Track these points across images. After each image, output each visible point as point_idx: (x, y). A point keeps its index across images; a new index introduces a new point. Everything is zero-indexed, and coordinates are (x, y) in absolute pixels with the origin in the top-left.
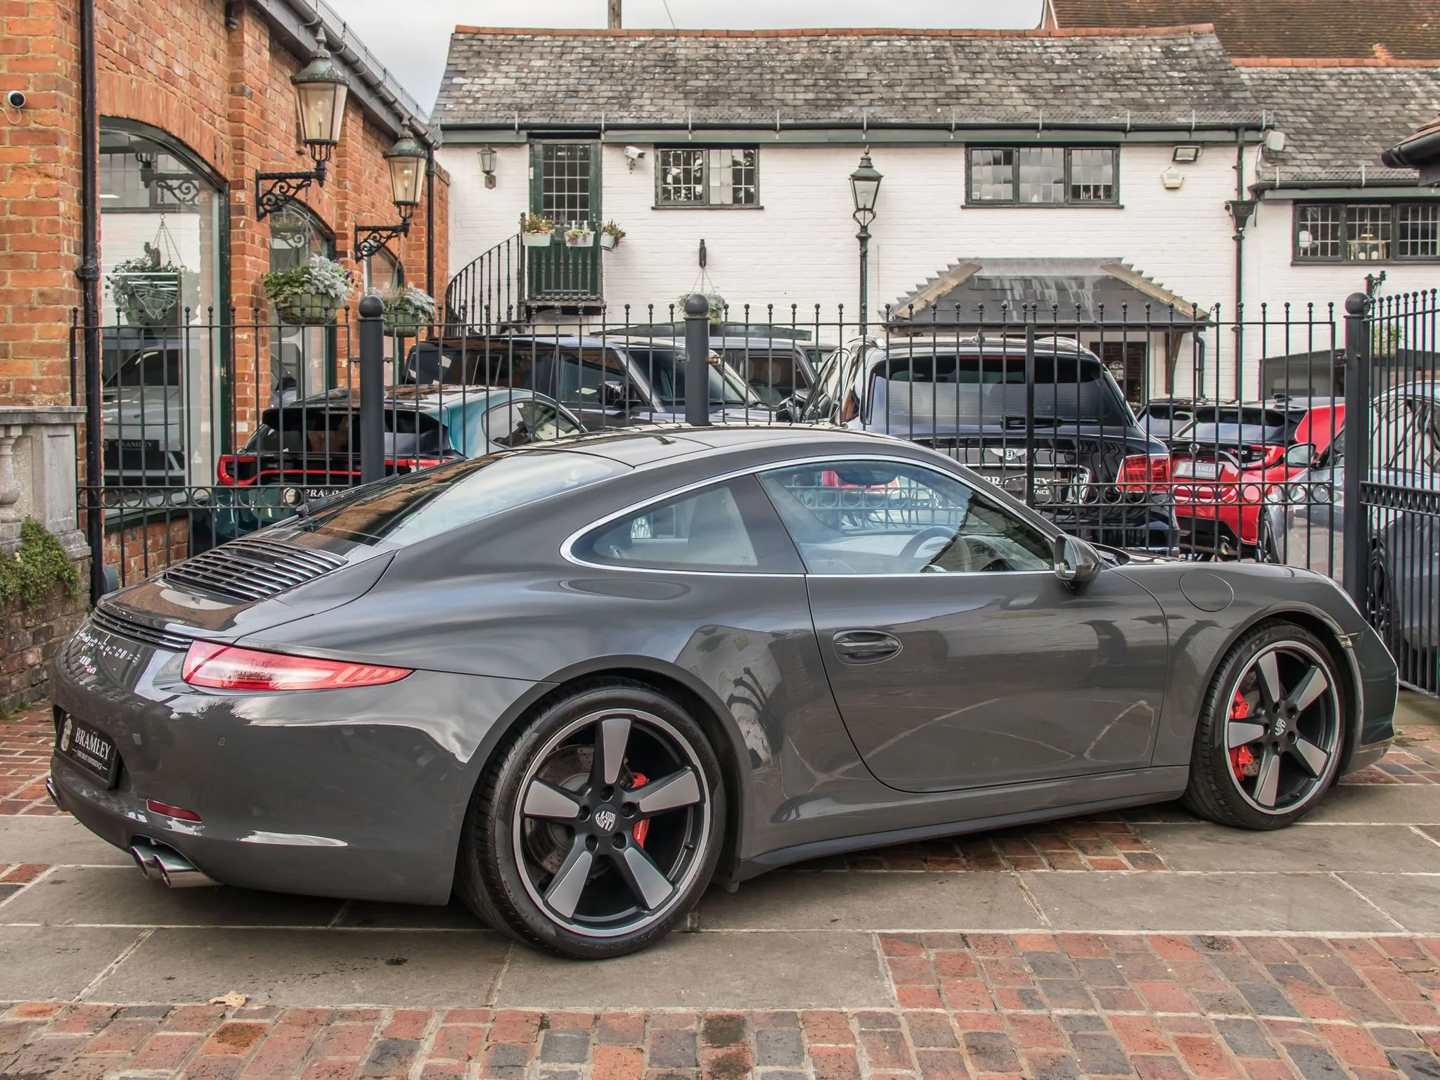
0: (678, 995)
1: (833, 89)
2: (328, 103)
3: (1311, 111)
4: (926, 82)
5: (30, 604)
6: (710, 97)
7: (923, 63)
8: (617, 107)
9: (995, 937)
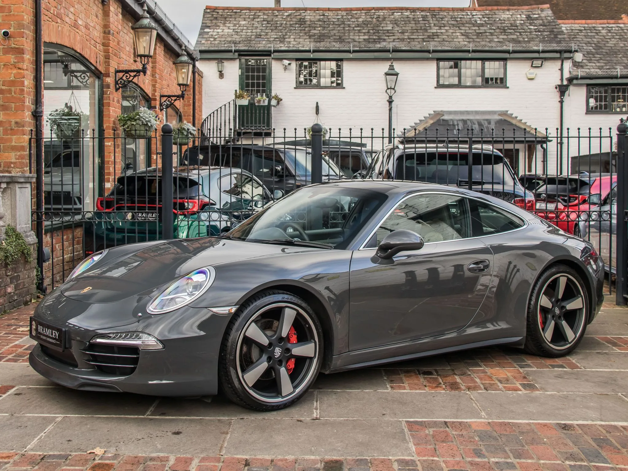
0: (311, 450)
1: (377, 34)
2: (148, 38)
3: (595, 44)
4: (419, 31)
5: (9, 265)
6: (321, 38)
7: (417, 22)
8: (279, 42)
9: (460, 423)
